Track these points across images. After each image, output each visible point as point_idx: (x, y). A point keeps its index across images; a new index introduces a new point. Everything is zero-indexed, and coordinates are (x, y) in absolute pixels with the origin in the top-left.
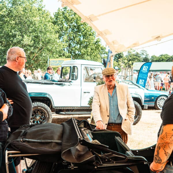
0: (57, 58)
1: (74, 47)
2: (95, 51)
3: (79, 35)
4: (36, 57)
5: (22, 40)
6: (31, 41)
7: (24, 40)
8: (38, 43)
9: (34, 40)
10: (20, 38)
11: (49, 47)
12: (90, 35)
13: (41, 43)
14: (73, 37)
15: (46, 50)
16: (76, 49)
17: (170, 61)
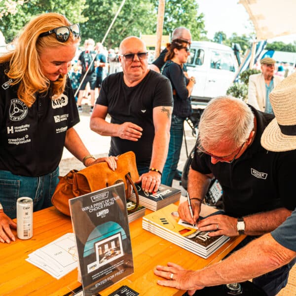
0: (151, 34)
1: (171, 22)
2: (196, 29)
3: (177, 7)
4: (125, 32)
5: (110, 9)
6: (121, 11)
7: (113, 9)
8: (129, 14)
9: (125, 10)
10: (108, 6)
11: (141, 20)
12: (192, 8)
13: (132, 15)
14: (171, 8)
15: (137, 24)
16: (173, 25)
17: (285, 51)
